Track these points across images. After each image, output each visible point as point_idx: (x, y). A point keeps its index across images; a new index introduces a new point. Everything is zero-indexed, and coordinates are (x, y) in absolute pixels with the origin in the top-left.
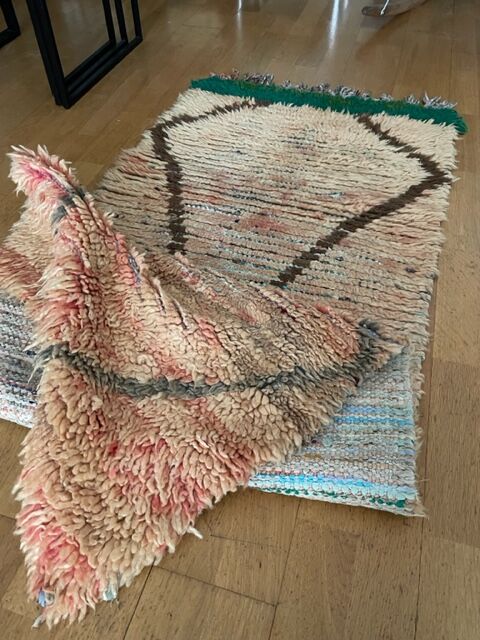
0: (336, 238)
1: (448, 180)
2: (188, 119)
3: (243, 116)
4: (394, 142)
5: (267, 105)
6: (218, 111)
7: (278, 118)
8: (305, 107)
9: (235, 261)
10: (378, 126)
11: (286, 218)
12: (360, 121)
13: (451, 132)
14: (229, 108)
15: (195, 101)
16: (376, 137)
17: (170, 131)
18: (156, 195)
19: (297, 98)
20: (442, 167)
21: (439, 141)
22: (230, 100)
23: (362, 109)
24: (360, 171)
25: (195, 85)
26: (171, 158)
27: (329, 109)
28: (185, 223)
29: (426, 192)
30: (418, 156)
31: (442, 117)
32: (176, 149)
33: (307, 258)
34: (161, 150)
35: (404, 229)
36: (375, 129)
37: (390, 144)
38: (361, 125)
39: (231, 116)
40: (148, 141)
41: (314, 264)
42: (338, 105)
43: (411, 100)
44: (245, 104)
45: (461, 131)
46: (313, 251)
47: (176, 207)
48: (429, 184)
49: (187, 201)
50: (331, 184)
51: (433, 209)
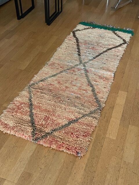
0: (106, 51)
1: (127, 43)
2: (79, 30)
3: (90, 30)
4: (119, 36)
5: (95, 28)
6: (85, 29)
7: (97, 31)
8: (102, 29)
9: (89, 54)
10: (116, 33)
12: (113, 32)
13: (130, 35)
14: (87, 29)
15: (80, 27)
17: (76, 32)
18: (75, 43)
19: (101, 27)
20: (127, 41)
21: (127, 37)
22: (87, 27)
23: (113, 30)
24: (111, 41)
25: (80, 23)
26: (76, 37)
27: (107, 30)
28: (80, 48)
29: (123, 45)
30: (122, 39)
31: (128, 32)
34: (74, 36)
35: (117, 50)
36: (116, 34)
37: (118, 37)
38: (113, 33)
39: (88, 30)
40: (72, 34)
41: (102, 55)
42: (109, 29)
43: (124, 29)
44: (90, 28)
45: (132, 35)
46: (102, 53)
47: (78, 45)
48: (124, 44)
49: (80, 44)
50: (106, 43)
51: (123, 48)
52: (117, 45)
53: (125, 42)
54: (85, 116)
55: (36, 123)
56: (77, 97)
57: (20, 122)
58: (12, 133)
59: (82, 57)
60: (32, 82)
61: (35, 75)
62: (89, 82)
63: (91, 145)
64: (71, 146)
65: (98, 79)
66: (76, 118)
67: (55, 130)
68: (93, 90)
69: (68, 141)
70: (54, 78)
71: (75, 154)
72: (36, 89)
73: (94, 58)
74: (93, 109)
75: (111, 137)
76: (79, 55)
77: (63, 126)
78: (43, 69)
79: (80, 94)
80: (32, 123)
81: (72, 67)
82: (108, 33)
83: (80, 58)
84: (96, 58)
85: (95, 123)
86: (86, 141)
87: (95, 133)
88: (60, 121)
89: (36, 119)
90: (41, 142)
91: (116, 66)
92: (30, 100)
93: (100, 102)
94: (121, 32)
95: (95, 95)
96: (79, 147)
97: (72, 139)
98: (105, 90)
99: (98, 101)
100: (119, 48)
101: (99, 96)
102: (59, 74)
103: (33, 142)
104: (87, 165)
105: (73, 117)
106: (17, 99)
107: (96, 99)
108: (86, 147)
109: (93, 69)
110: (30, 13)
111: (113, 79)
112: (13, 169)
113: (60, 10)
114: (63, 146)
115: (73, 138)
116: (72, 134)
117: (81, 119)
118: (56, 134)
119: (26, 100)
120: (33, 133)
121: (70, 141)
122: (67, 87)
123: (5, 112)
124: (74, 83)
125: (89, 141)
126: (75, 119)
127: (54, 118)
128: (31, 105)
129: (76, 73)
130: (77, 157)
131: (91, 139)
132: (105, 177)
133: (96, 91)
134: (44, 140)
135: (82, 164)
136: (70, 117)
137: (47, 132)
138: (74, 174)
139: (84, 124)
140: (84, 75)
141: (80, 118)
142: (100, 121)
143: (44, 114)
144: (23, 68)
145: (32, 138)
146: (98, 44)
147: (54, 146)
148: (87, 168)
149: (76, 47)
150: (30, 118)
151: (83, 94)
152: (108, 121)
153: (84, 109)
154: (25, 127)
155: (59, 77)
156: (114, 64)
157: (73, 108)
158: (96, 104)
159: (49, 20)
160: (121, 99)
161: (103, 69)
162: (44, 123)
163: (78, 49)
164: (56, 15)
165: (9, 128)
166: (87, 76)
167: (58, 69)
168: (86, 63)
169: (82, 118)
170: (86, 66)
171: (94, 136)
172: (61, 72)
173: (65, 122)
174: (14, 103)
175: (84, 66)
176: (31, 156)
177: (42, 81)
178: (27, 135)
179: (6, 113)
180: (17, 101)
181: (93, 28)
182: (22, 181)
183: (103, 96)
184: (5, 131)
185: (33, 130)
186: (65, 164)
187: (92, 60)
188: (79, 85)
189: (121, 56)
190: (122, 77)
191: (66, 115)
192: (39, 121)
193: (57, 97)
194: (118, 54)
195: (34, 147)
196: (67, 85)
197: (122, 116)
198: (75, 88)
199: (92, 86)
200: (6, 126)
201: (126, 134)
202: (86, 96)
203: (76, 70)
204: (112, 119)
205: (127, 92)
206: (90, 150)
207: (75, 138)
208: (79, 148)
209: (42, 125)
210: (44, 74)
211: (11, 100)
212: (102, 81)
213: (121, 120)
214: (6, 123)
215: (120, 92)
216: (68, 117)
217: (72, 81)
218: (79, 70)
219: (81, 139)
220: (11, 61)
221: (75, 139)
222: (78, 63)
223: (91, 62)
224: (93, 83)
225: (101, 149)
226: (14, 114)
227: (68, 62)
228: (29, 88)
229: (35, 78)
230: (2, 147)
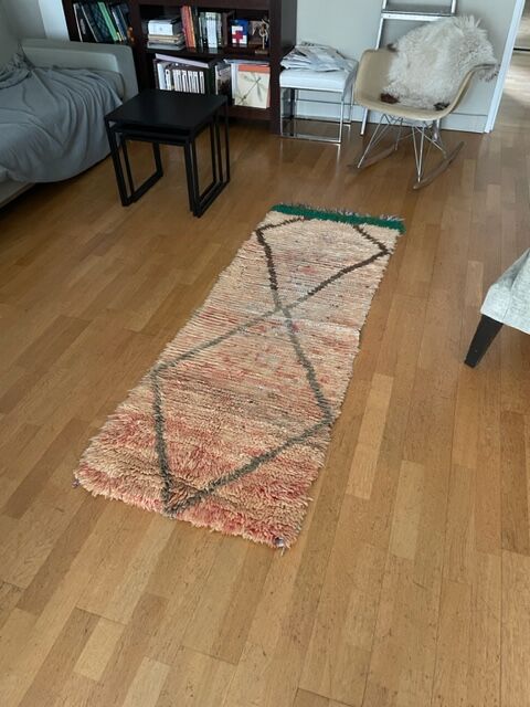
0: (339, 275)
1: (389, 253)
2: (272, 226)
3: (298, 225)
4: (369, 237)
5: (309, 220)
6: (285, 223)
7: (316, 226)
8: (328, 221)
9: (297, 284)
10: (362, 230)
11: (318, 268)
12: (354, 227)
13: (396, 233)
14: (291, 221)
15: (275, 217)
16: (360, 235)
17: (264, 232)
18: (262, 259)
19: (324, 216)
20: (388, 248)
21: (389, 237)
22: (292, 217)
23: (355, 222)
24: (350, 250)
25: (274, 209)
26: (266, 244)
27: (340, 222)
28: (275, 270)
29: (378, 258)
30: (378, 243)
31: (392, 225)
32: (268, 240)
33: (325, 284)
34: (261, 240)
35: (366, 273)
36: (360, 231)
37: (366, 238)
38: (354, 230)
39: (292, 225)
40: (254, 236)
41: (329, 285)
42: (344, 219)
43: (381, 218)
44: (299, 219)
45: (401, 232)
47: (270, 264)
48: (381, 255)
49: (275, 261)
50: (338, 255)
51: (380, 265)
52: (366, 259)
53: (384, 250)
54: (294, 442)
55: (173, 467)
56: (271, 396)
57: (133, 465)
58: (115, 494)
59: (282, 293)
60: (160, 362)
61: (168, 345)
62: (300, 354)
63: (309, 519)
64: (261, 522)
65: (321, 348)
66: (270, 448)
67: (219, 483)
68: (311, 376)
69: (253, 509)
70: (215, 349)
71: (270, 542)
72: (171, 378)
73: (311, 294)
74: (311, 423)
75: (358, 494)
76: (274, 288)
77: (238, 472)
78: (188, 327)
79: (279, 387)
80: (164, 467)
81: (257, 320)
82: (342, 230)
83: (276, 297)
84: (316, 295)
85: (317, 459)
86: (296, 507)
87: (319, 485)
88: (231, 458)
89: (173, 457)
90: (186, 517)
91: (365, 313)
92: (157, 408)
93: (328, 406)
94: (373, 226)
95: (315, 387)
96: (279, 525)
97: (262, 503)
98: (338, 373)
99: (322, 402)
100: (371, 266)
101: (326, 388)
102: (225, 337)
103: (166, 515)
104: (300, 570)
105: (263, 448)
106: (126, 406)
107: (318, 397)
108: (296, 524)
109: (309, 323)
110: (152, 190)
111: (357, 344)
112: (118, 587)
113: (225, 180)
114: (239, 523)
115: (265, 502)
116: (262, 490)
117: (284, 451)
118: (222, 492)
119: (147, 409)
120: (167, 494)
121: (257, 508)
122: (246, 371)
123: (95, 441)
124: (262, 359)
125: (305, 508)
126: (269, 451)
127: (217, 453)
128: (160, 419)
129: (268, 334)
130: (275, 550)
131: (308, 501)
132: (348, 597)
133: (317, 377)
134: (192, 509)
135: (288, 567)
136: (255, 448)
137: (199, 488)
138: (268, 594)
139: (290, 464)
140: (288, 338)
141: (279, 449)
142: (329, 454)
143: (192, 443)
144: (139, 327)
145: (163, 506)
146: (318, 258)
147: (218, 526)
148: (301, 578)
149: (265, 267)
150: (157, 455)
151: (287, 387)
152: (349, 454)
153: (289, 425)
154: (147, 478)
155: (225, 346)
156: (359, 308)
157: (261, 422)
158: (317, 411)
159: (199, 205)
160: (380, 396)
161: (334, 322)
162: (191, 465)
163: (272, 272)
164: (216, 190)
165: (106, 483)
166: (294, 341)
167: (223, 325)
168: (291, 306)
169: (284, 448)
170: (292, 314)
171: (317, 492)
172: (232, 333)
173: (243, 460)
174: (118, 418)
175: (287, 315)
176: (163, 552)
177: (184, 357)
178: (150, 499)
179: (98, 443)
180: (124, 412)
181: (305, 219)
182: (141, 619)
183: (335, 389)
184: (97, 491)
185: (164, 485)
186: (246, 571)
187: (305, 299)
188: (275, 364)
189: (376, 287)
190: (381, 339)
191: (246, 442)
192: (180, 462)
193: (223, 397)
194: (369, 281)
195: (170, 527)
196: (247, 364)
197: (384, 438)
198: (267, 371)
199: (307, 365)
200: (99, 477)
201: (396, 485)
202: (293, 392)
203: (268, 326)
204: (359, 447)
205: (394, 375)
206: (308, 529)
207: (269, 501)
208: (281, 527)
209: (187, 471)
210: (189, 341)
211: (109, 410)
212: (331, 350)
213: (382, 448)
214: (98, 469)
215: (376, 376)
216: (252, 446)
217: (258, 355)
218: (274, 324)
219: (283, 504)
220: (108, 310)
221: (269, 505)
222: (271, 307)
223: (302, 305)
224: (310, 357)
225: (335, 526)
226: (117, 446)
227: (248, 308)
228: (153, 377)
229: (167, 352)
230: (89, 532)
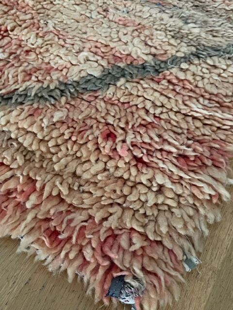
54: (213, 53)
64: (82, 216)
66: (154, 55)
67: (8, 98)
69: (74, 174)
71: (94, 281)
77: (64, 88)
86: (194, 196)
96: (136, 239)
97: (100, 166)
105: (139, 51)
108: (187, 245)
115: (111, 164)
116: (110, 135)
117: (184, 66)
118: (7, 119)
121: (86, 176)
125: (219, 203)
126: (149, 58)
131: (231, 188)
136: (120, 49)
139: (197, 94)
141: (175, 61)
153: (205, 22)
157: (146, 9)
169: (189, 61)
206: (216, 264)
207: (121, 164)
208: (138, 243)
216: (112, 45)
219: (160, 179)
221: (119, 174)
